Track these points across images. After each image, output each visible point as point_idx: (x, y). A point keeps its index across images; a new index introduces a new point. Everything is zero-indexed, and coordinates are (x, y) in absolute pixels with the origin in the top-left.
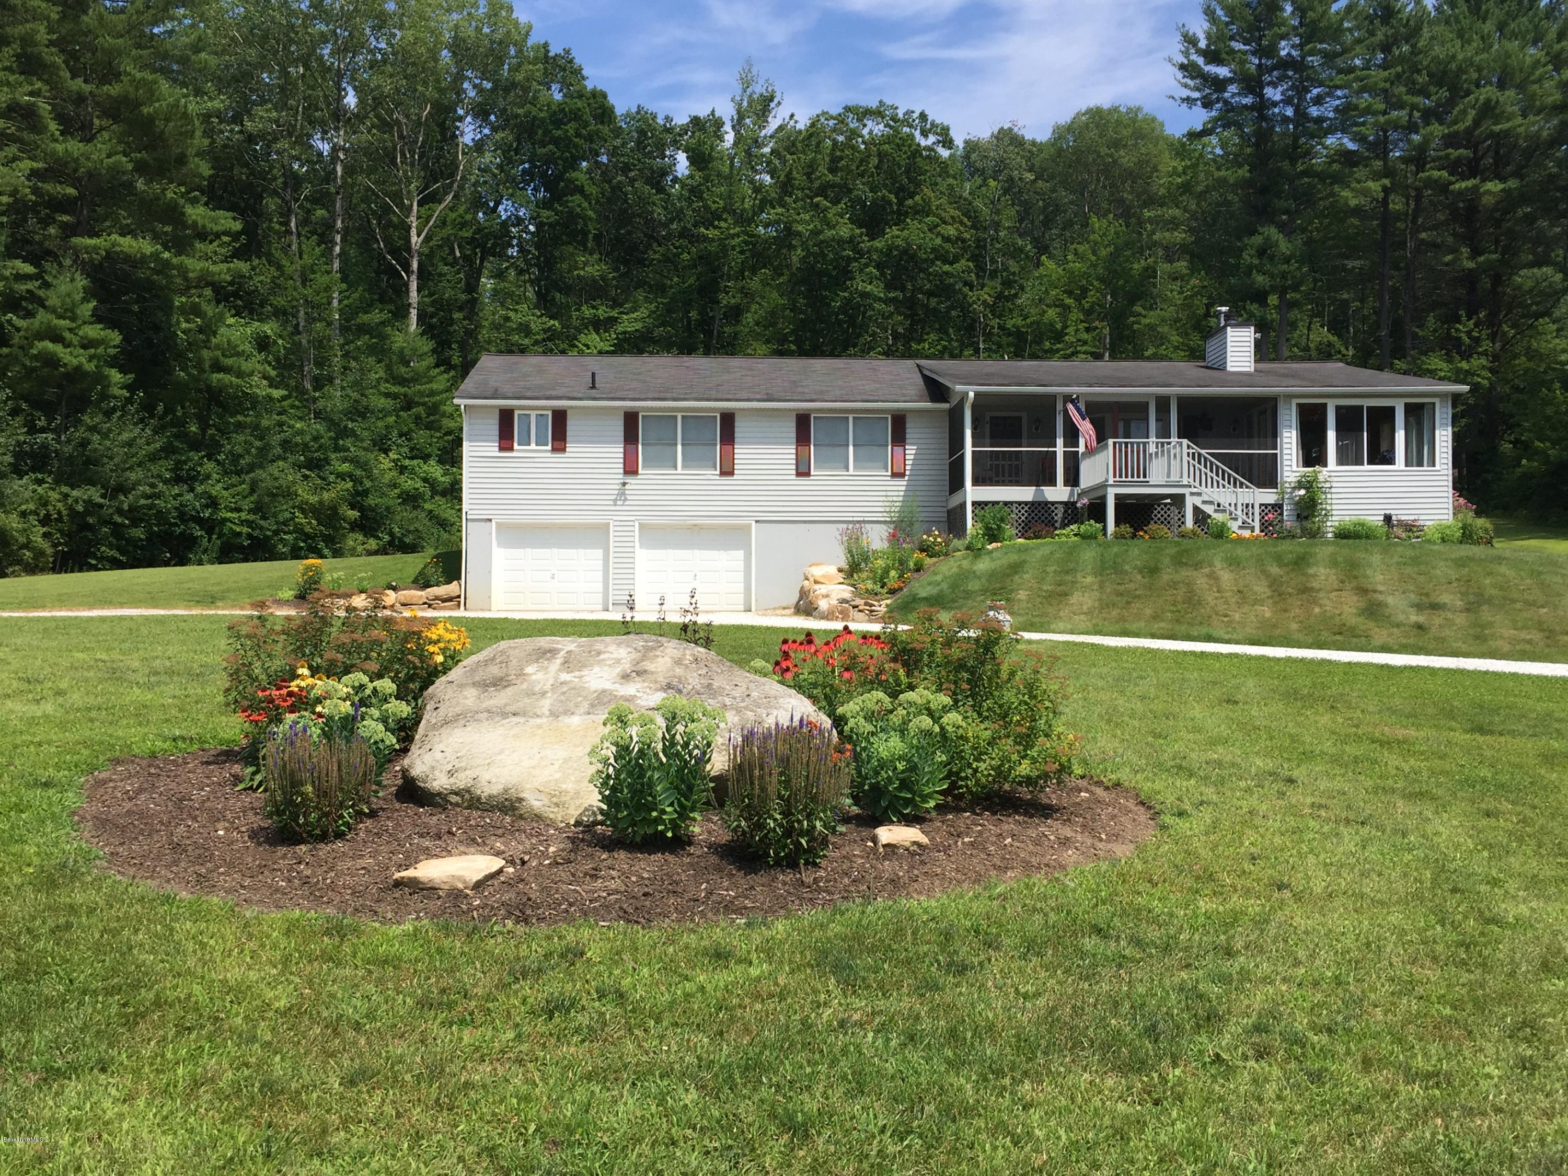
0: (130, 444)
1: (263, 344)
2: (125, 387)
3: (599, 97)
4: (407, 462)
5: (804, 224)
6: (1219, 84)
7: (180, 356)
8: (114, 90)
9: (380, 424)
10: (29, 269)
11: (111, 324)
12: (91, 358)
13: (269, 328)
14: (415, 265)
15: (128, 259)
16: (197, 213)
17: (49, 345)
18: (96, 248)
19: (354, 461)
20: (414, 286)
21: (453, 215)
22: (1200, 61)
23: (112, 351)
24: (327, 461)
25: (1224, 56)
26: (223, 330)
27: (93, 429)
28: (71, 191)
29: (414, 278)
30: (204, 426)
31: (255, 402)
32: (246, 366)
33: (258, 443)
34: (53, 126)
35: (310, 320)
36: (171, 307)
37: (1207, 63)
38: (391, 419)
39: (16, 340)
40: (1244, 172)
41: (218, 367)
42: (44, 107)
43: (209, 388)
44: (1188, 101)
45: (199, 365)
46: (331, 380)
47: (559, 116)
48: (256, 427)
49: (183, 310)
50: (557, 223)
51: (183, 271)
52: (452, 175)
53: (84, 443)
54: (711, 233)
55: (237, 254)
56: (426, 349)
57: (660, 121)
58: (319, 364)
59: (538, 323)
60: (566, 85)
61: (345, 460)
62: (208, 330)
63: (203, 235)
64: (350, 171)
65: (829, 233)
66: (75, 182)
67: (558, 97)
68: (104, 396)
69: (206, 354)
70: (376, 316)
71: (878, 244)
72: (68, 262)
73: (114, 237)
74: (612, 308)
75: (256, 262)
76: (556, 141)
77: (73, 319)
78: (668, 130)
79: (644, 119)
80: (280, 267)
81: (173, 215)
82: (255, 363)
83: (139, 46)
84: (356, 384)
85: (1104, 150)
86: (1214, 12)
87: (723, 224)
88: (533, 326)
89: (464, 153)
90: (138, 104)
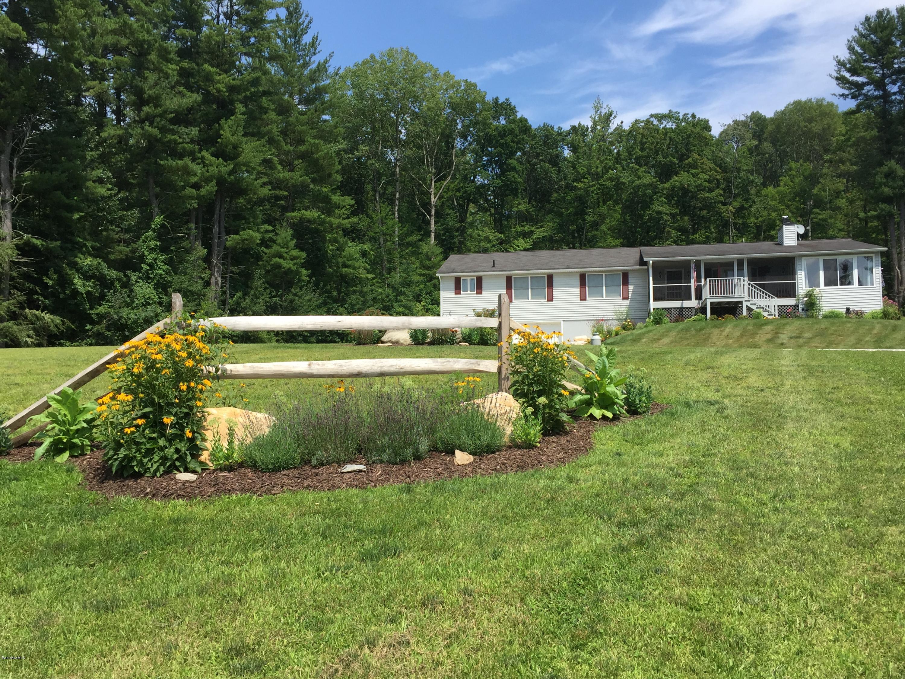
0: (309, 301)
1: (364, 254)
2: (308, 276)
3: (523, 121)
4: (430, 307)
5: (625, 178)
6: (859, 86)
7: (329, 261)
8: (302, 148)
9: (417, 289)
10: (271, 228)
11: (302, 250)
12: (294, 264)
13: (367, 247)
14: (433, 212)
15: (309, 221)
16: (336, 198)
17: (277, 260)
18: (295, 217)
19: (405, 306)
20: (433, 222)
21: (452, 185)
22: (847, 75)
23: (303, 261)
24: (392, 306)
25: (860, 71)
26: (347, 249)
27: (295, 295)
28: (286, 193)
29: (433, 218)
30: (339, 292)
31: (360, 280)
32: (357, 265)
33: (362, 299)
34: (279, 167)
35: (386, 241)
36: (325, 239)
37: (852, 76)
38: (422, 286)
39: (265, 259)
40: (875, 132)
41: (345, 266)
42: (275, 159)
43: (341, 275)
44: (843, 95)
45: (337, 264)
46: (395, 269)
47: (503, 133)
48: (361, 292)
49: (330, 241)
50: (503, 186)
51: (331, 224)
52: (450, 167)
53: (292, 301)
54: (580, 185)
55: (354, 213)
56: (438, 252)
57: (556, 129)
58: (389, 262)
59: (494, 235)
60: (507, 116)
61: (400, 306)
62: (340, 249)
63: (339, 207)
64: (402, 169)
65: (638, 182)
66: (286, 189)
67: (503, 122)
68: (300, 280)
69: (340, 260)
70: (415, 238)
71: (667, 185)
72: (285, 224)
73: (303, 211)
74: (532, 226)
75: (361, 216)
76: (501, 145)
77: (287, 248)
78: (560, 134)
79: (547, 130)
80: (372, 218)
81: (326, 199)
82: (361, 263)
83: (312, 128)
84: (405, 270)
85: (803, 124)
86: (854, 48)
87: (586, 180)
88: (491, 238)
89: (456, 156)
90: (313, 153)
